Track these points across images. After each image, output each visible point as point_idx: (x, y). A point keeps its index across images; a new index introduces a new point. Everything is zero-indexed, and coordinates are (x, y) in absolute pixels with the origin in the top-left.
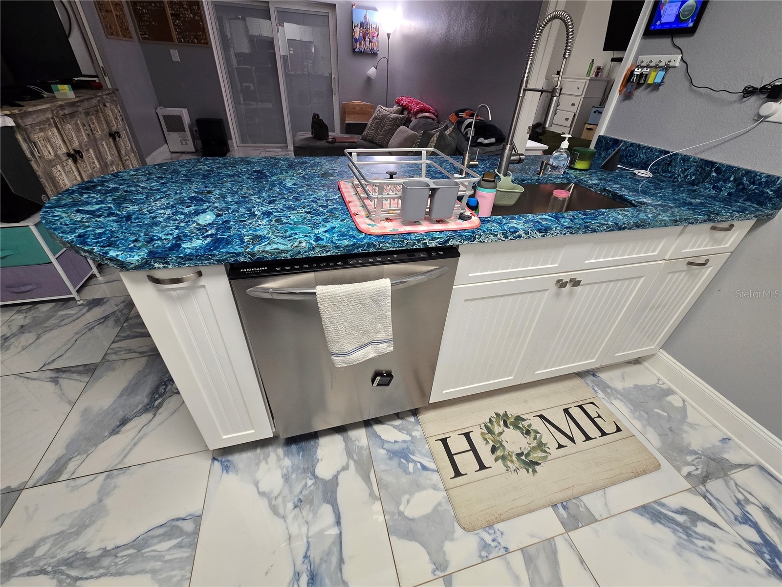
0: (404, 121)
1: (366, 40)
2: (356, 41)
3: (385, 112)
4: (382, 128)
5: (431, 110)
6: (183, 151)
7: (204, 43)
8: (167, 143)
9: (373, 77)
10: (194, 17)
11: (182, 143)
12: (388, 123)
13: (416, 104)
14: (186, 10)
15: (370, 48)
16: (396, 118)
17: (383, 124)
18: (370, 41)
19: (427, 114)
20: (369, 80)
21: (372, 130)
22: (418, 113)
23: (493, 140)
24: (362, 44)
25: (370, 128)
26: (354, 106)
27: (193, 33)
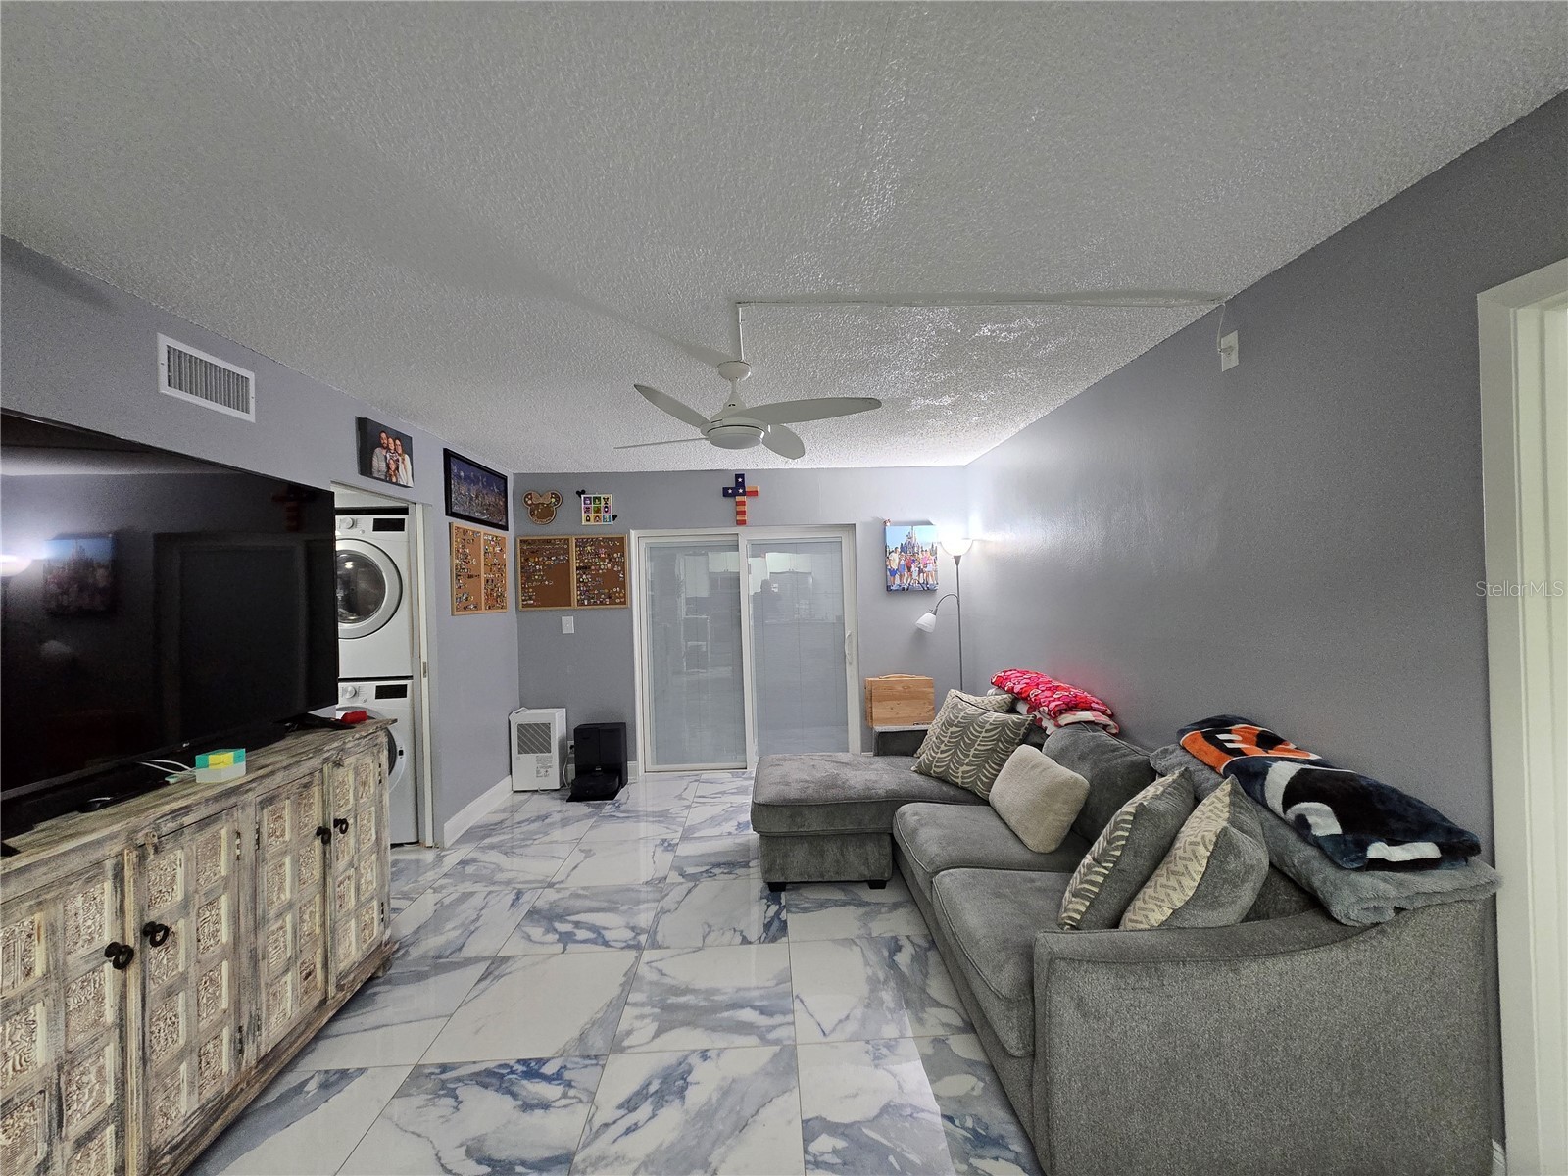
0: (1023, 730)
1: (913, 569)
2: (893, 573)
3: (971, 710)
4: (969, 746)
5: (1093, 705)
6: (536, 789)
7: (621, 603)
8: (511, 774)
9: (930, 630)
10: (613, 567)
11: (538, 772)
12: (984, 734)
13: (1049, 689)
14: (603, 560)
15: (921, 582)
16: (1004, 725)
17: (970, 739)
18: (921, 571)
19: (1087, 716)
20: (920, 634)
21: (942, 752)
22: (1061, 714)
23: (1427, 850)
24: (905, 578)
25: (938, 747)
26: (890, 686)
27: (606, 591)
